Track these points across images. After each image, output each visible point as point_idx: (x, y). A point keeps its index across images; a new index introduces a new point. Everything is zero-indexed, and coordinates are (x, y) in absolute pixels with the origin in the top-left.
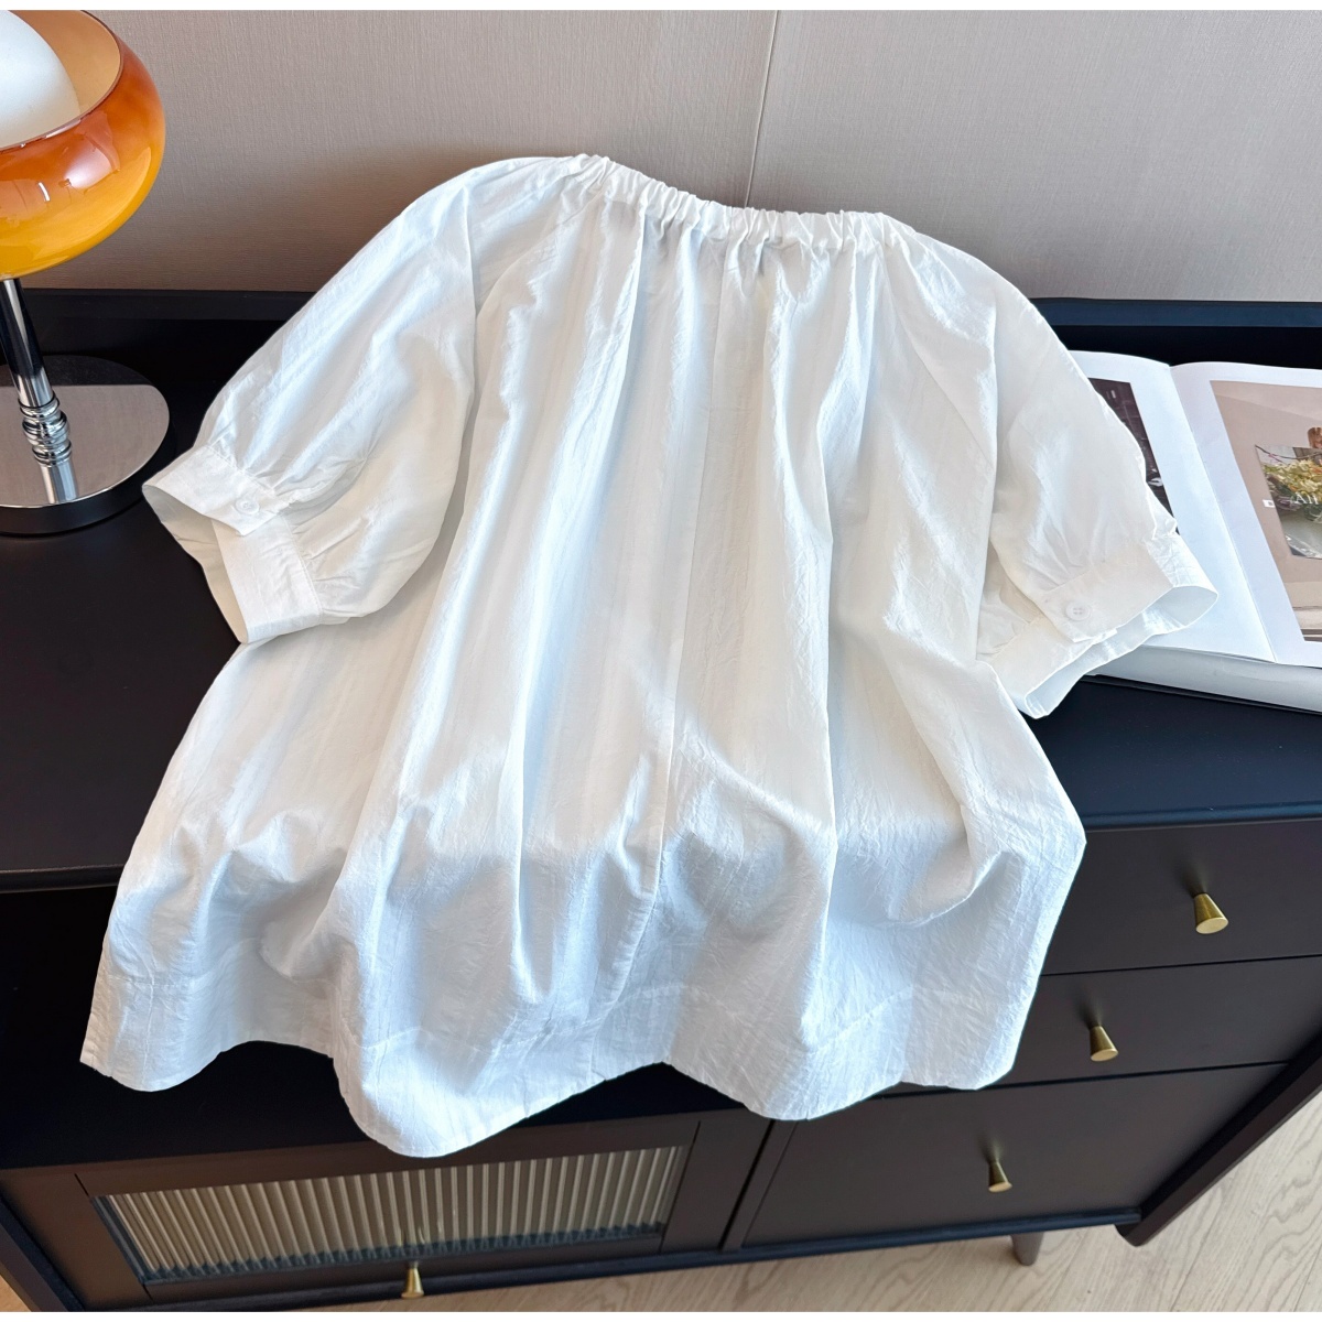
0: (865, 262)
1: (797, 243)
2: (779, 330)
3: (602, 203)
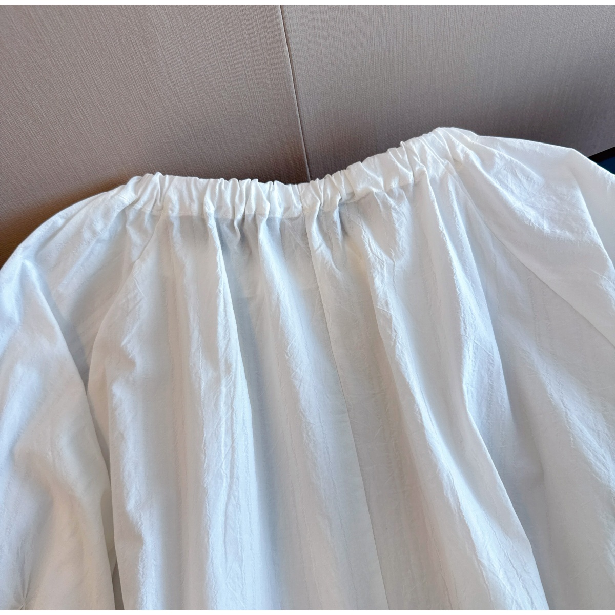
0: (440, 186)
1: (369, 194)
2: (387, 303)
3: (168, 225)
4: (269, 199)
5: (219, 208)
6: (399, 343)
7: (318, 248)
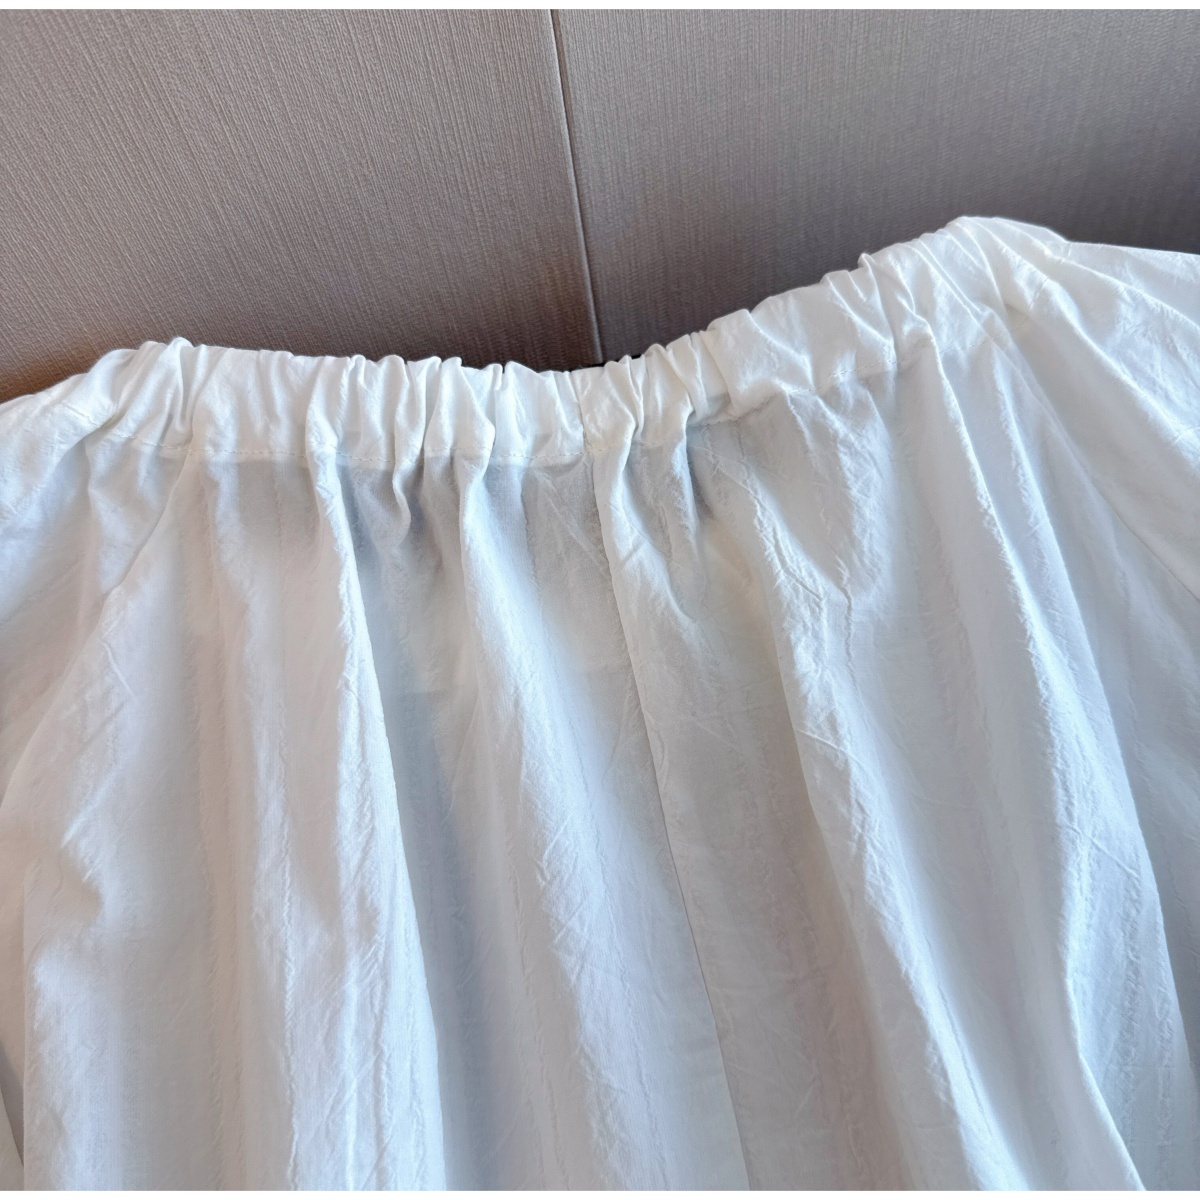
3: (203, 487)
4: (492, 415)
5: (349, 440)
6: (874, 847)
7: (630, 555)
